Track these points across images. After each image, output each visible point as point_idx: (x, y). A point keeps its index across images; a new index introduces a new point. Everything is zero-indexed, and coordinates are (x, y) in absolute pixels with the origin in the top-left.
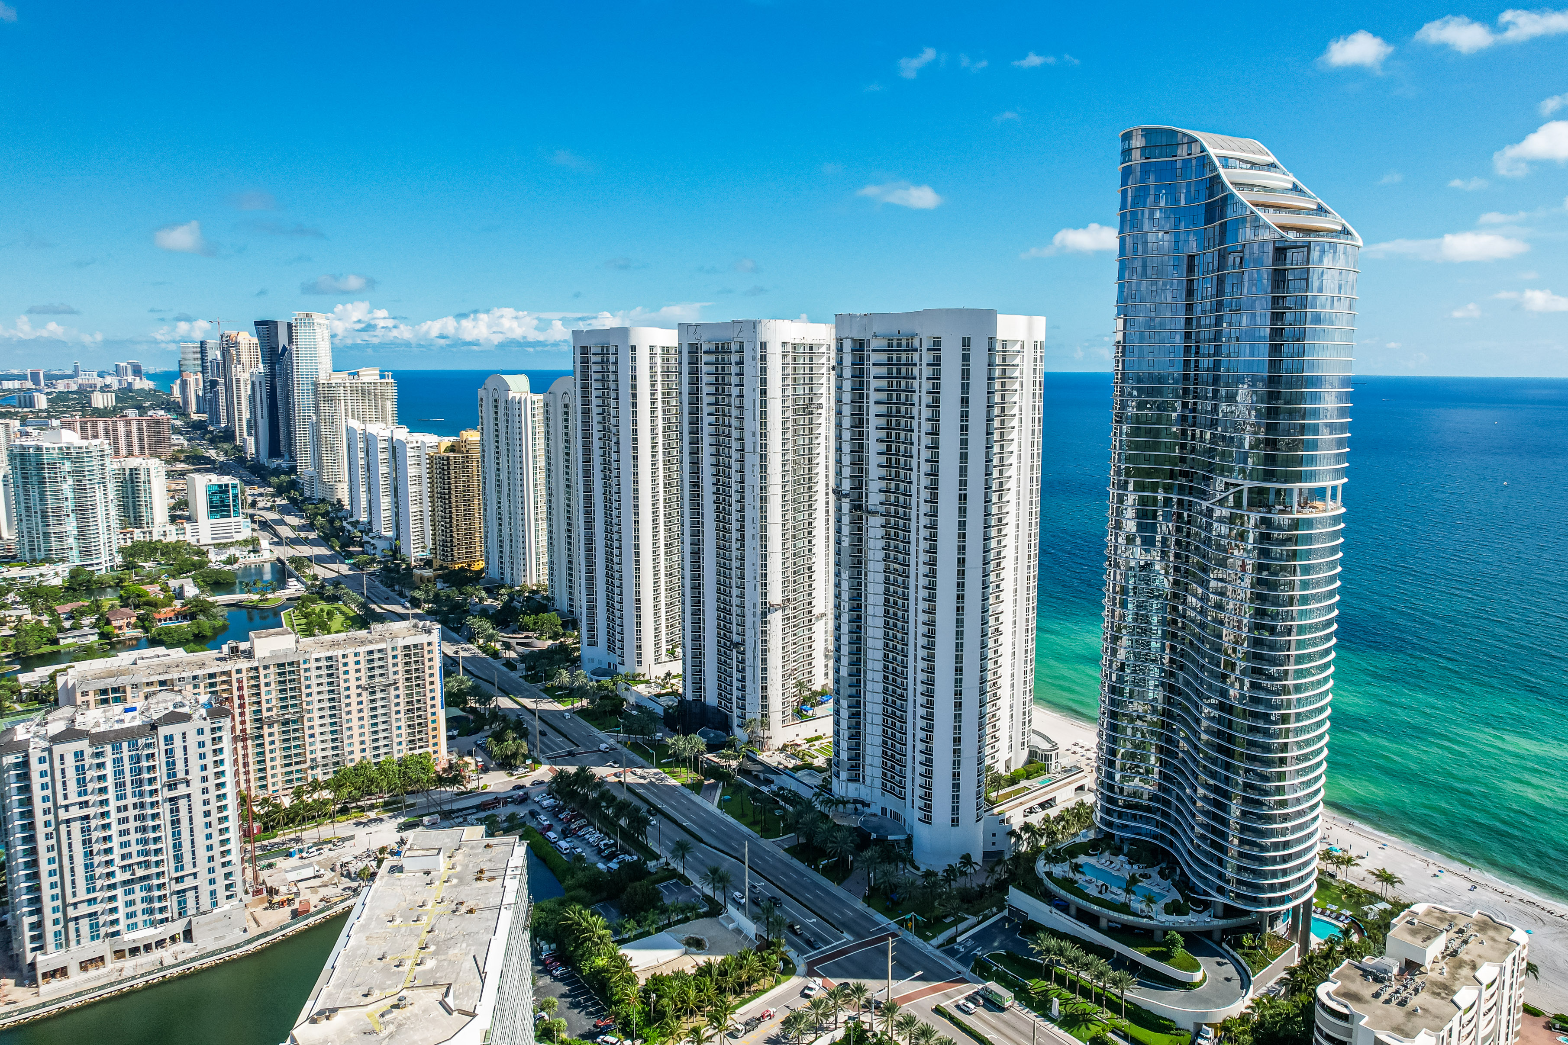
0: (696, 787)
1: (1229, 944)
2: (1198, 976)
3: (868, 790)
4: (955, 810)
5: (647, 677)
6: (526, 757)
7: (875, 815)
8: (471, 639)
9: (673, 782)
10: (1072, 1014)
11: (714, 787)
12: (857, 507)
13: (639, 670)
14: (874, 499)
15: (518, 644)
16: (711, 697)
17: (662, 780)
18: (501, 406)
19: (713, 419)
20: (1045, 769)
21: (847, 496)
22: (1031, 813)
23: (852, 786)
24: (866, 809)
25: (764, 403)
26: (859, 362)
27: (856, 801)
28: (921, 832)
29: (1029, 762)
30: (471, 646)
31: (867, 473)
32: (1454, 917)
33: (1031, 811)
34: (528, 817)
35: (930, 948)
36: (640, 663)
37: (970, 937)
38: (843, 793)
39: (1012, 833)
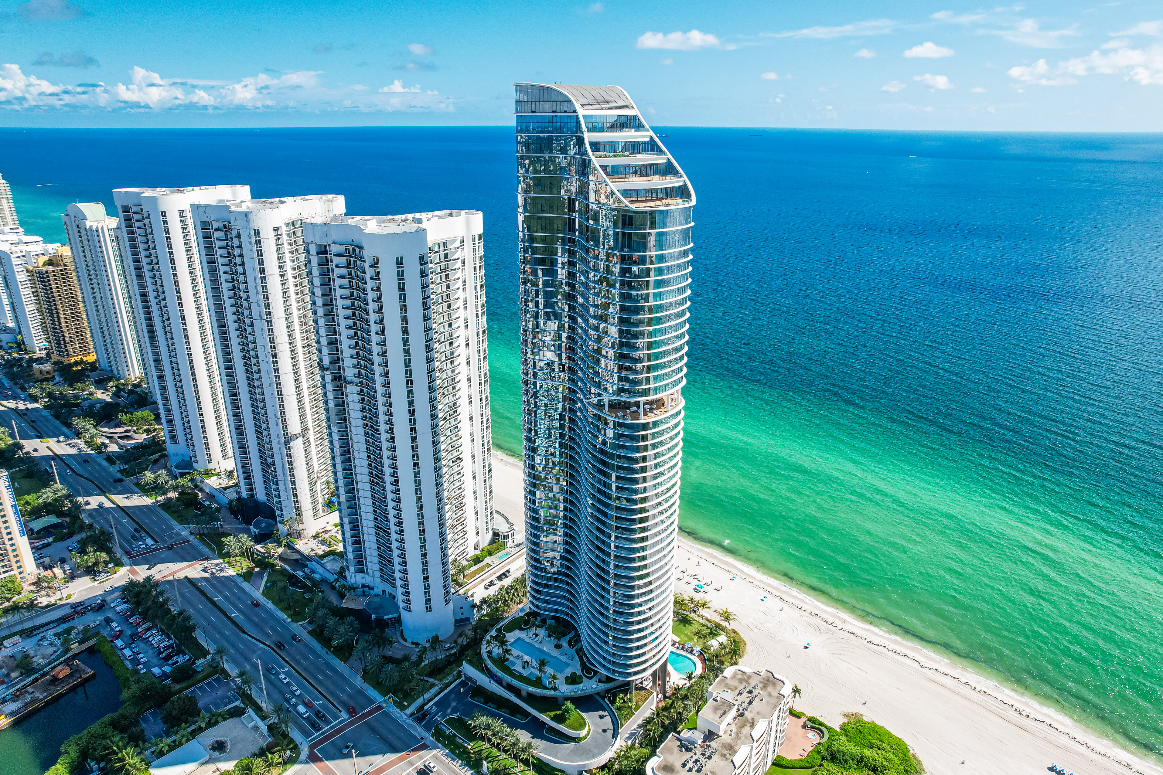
0: (248, 576)
1: (609, 700)
2: (583, 733)
3: (371, 579)
4: (428, 601)
5: (218, 471)
6: (106, 563)
7: (378, 595)
8: (78, 435)
9: (231, 572)
10: (496, 769)
11: (260, 575)
12: (337, 378)
13: (211, 466)
14: (349, 372)
15: (119, 437)
16: (261, 495)
17: (221, 570)
18: (83, 233)
19: (230, 285)
20: (505, 545)
21: (327, 369)
22: (490, 586)
23: (359, 576)
24: (371, 591)
25: (263, 280)
26: (324, 263)
27: (363, 586)
28: (406, 616)
29: (493, 542)
30: (79, 441)
31: (342, 351)
32: (749, 677)
33: (491, 584)
34: (104, 623)
35: (404, 717)
36: (210, 461)
37: (434, 704)
38: (353, 581)
39: (474, 606)
